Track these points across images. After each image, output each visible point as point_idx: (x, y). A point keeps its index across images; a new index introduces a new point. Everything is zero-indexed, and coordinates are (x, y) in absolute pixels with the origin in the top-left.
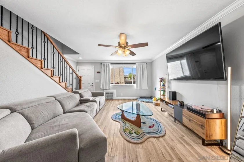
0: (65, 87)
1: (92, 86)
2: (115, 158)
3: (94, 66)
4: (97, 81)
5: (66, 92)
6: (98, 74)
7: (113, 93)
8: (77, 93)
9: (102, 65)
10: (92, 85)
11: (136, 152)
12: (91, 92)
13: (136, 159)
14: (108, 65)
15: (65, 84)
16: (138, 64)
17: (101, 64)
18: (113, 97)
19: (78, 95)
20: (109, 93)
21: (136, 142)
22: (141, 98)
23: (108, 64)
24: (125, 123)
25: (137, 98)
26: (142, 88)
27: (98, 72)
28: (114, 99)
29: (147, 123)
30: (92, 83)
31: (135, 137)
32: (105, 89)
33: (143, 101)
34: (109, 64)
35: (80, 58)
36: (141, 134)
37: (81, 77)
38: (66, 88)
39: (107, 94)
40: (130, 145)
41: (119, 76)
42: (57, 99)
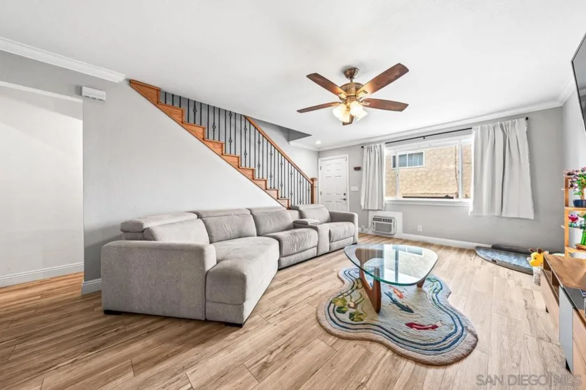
0: (276, 197)
1: (345, 199)
2: (269, 326)
3: (347, 155)
4: (355, 188)
5: (279, 205)
6: (357, 172)
7: (390, 221)
8: (296, 209)
9: (365, 150)
10: (345, 197)
11: (308, 342)
12: (331, 211)
13: (295, 350)
14: (378, 148)
15: (276, 192)
16: (482, 128)
17: (362, 147)
18: (392, 232)
19: (296, 213)
20: (380, 220)
21: (329, 327)
22: (497, 248)
23: (378, 145)
24: (355, 288)
25: (478, 248)
26: (503, 215)
27: (358, 169)
28: (396, 236)
29: (415, 312)
30: (345, 194)
31: (340, 321)
32: (369, 208)
33: (494, 261)
34: (380, 146)
35: (318, 142)
36: (364, 324)
37: (313, 180)
38: (278, 199)
39: (375, 222)
40: (316, 326)
41: (454, 178)
42: (253, 213)
